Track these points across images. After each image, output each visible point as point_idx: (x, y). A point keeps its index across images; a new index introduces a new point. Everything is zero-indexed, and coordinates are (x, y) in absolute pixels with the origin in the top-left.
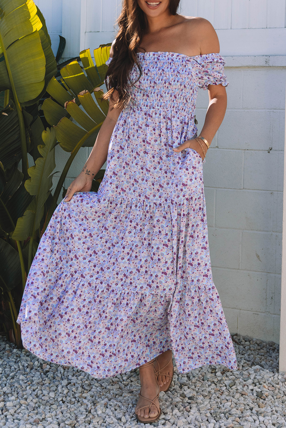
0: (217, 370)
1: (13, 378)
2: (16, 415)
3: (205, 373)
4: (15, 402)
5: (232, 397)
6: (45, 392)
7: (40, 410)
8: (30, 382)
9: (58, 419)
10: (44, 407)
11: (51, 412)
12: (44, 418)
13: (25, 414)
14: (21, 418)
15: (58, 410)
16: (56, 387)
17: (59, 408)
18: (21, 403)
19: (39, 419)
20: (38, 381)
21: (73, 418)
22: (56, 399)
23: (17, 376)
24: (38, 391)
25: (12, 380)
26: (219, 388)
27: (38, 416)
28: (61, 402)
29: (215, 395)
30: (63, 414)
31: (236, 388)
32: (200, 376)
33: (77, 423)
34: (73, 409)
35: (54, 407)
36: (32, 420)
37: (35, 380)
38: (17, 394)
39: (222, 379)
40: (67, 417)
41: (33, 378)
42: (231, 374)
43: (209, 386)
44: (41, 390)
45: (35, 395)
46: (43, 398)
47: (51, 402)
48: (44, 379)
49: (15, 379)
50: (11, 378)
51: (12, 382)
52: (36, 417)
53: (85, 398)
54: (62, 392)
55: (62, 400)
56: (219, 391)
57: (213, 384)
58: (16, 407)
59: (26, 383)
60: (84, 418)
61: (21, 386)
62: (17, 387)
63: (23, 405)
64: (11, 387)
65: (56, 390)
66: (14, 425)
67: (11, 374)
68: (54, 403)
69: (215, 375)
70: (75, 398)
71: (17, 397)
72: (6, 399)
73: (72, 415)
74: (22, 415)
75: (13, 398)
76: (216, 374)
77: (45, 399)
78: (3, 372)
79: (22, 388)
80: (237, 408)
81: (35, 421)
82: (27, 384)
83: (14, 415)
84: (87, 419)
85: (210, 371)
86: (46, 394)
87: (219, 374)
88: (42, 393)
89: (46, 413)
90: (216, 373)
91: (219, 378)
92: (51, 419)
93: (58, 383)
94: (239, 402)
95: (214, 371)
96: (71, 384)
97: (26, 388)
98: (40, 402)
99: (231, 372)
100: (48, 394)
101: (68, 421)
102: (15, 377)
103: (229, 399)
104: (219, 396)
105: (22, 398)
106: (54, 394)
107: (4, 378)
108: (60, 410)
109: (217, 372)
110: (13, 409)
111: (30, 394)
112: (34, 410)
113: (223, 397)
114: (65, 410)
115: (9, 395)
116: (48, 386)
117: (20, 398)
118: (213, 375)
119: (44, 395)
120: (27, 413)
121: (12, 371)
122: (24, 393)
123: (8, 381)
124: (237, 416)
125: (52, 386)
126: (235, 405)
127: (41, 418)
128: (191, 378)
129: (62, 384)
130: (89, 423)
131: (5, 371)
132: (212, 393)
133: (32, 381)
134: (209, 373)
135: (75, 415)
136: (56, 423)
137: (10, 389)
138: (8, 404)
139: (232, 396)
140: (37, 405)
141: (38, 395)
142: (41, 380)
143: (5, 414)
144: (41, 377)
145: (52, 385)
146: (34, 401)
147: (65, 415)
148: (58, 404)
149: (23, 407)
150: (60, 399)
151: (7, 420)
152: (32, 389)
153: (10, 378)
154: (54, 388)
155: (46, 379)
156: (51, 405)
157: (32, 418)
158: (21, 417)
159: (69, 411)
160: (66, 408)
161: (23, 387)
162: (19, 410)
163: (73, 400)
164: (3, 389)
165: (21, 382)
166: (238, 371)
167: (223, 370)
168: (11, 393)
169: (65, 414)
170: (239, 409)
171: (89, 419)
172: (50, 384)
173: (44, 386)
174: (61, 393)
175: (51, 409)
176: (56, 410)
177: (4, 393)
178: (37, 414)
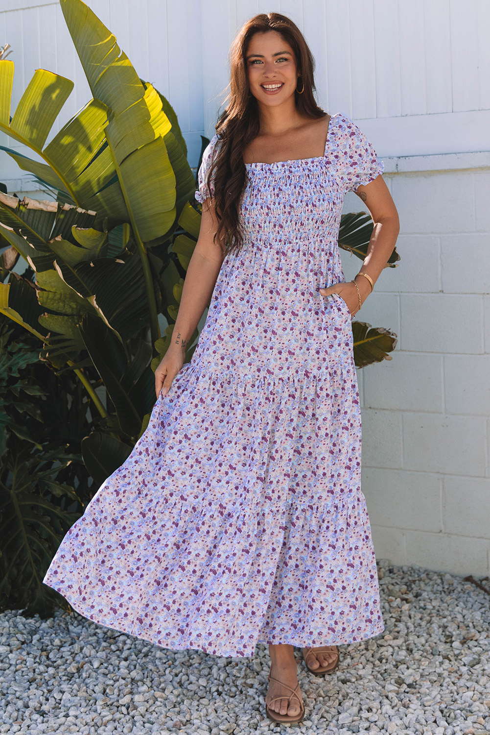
0: (453, 639)
1: (146, 655)
2: (148, 716)
3: (436, 643)
4: (147, 694)
5: (475, 683)
6: (193, 678)
7: (184, 707)
8: (170, 662)
9: (209, 721)
10: (189, 702)
11: (200, 710)
12: (188, 719)
13: (161, 713)
14: (154, 721)
15: (209, 706)
16: (208, 670)
17: (211, 703)
18: (157, 696)
19: (181, 721)
20: (183, 660)
21: (232, 720)
22: (208, 689)
23: (152, 652)
24: (182, 676)
25: (144, 660)
26: (456, 668)
27: (180, 717)
28: (216, 693)
29: (449, 680)
30: (216, 712)
31: (482, 668)
32: (428, 648)
33: (237, 728)
34: (232, 706)
35: (204, 703)
36: (170, 724)
37: (178, 658)
38: (151, 681)
39: (461, 653)
40: (223, 718)
41: (176, 655)
42: (476, 643)
43: (441, 663)
44: (187, 675)
45: (178, 683)
46: (189, 687)
47: (200, 693)
48: (192, 657)
49: (149, 657)
50: (144, 656)
51: (144, 663)
52: (177, 719)
53: (252, 686)
54: (218, 678)
55: (217, 691)
56: (456, 672)
57: (447, 661)
58: (148, 702)
59: (165, 663)
60: (247, 721)
61: (158, 668)
62: (151, 670)
63: (159, 699)
64: (143, 670)
65: (209, 674)
66: (144, 731)
67: (145, 650)
68: (205, 695)
69: (451, 646)
70: (236, 686)
71: (151, 687)
72: (135, 691)
73: (231, 715)
74: (156, 716)
75: (144, 688)
76: (453, 645)
77: (191, 689)
78: (133, 646)
79: (159, 671)
80: (481, 701)
81: (175, 726)
82: (166, 665)
83: (145, 715)
84: (252, 722)
85: (443, 639)
86: (194, 682)
87: (456, 644)
88: (188, 680)
89: (192, 711)
90: (452, 642)
91: (457, 652)
92: (198, 721)
93: (212, 663)
94: (485, 691)
95: (450, 639)
96: (231, 665)
97: (165, 672)
98: (184, 694)
99: (476, 640)
100: (198, 681)
101: (224, 724)
102: (150, 654)
103: (471, 687)
104: (456, 682)
105: (158, 687)
106: (205, 680)
107: (134, 657)
108: (214, 708)
109: (454, 641)
110: (143, 706)
111: (171, 682)
112: (175, 707)
113: (462, 682)
114: (219, 706)
115: (140, 683)
116: (197, 668)
117: (155, 688)
118: (448, 646)
119: (191, 683)
120: (163, 712)
121: (145, 644)
122: (162, 680)
123: (139, 661)
124: (481, 714)
125: (203, 669)
126: (479, 695)
127: (184, 720)
128: (414, 652)
129: (219, 665)
130: (255, 727)
131: (135, 644)
132: (444, 676)
133: (175, 660)
134: (441, 643)
135: (234, 715)
136: (205, 729)
137: (141, 673)
138: (137, 698)
139: (475, 680)
140: (179, 699)
141: (183, 682)
142: (188, 658)
143: (131, 714)
144: (188, 653)
145: (202, 666)
146: (176, 692)
147: (220, 715)
148: (210, 697)
149: (158, 703)
150: (214, 689)
151: (134, 723)
152: (173, 674)
153: (141, 655)
154: (206, 672)
155: (195, 657)
156: (201, 698)
157: (172, 720)
158: (155, 718)
159: (226, 709)
160: (222, 704)
161: (161, 670)
162: (153, 708)
163: (234, 689)
164: (131, 673)
165: (157, 662)
166: (487, 639)
167: (464, 638)
168: (142, 681)
169: (220, 713)
170: (485, 702)
171: (255, 721)
172: (200, 664)
173: (191, 668)
174: (216, 679)
175: (200, 705)
176: (207, 707)
177: (133, 680)
178: (179, 713)
